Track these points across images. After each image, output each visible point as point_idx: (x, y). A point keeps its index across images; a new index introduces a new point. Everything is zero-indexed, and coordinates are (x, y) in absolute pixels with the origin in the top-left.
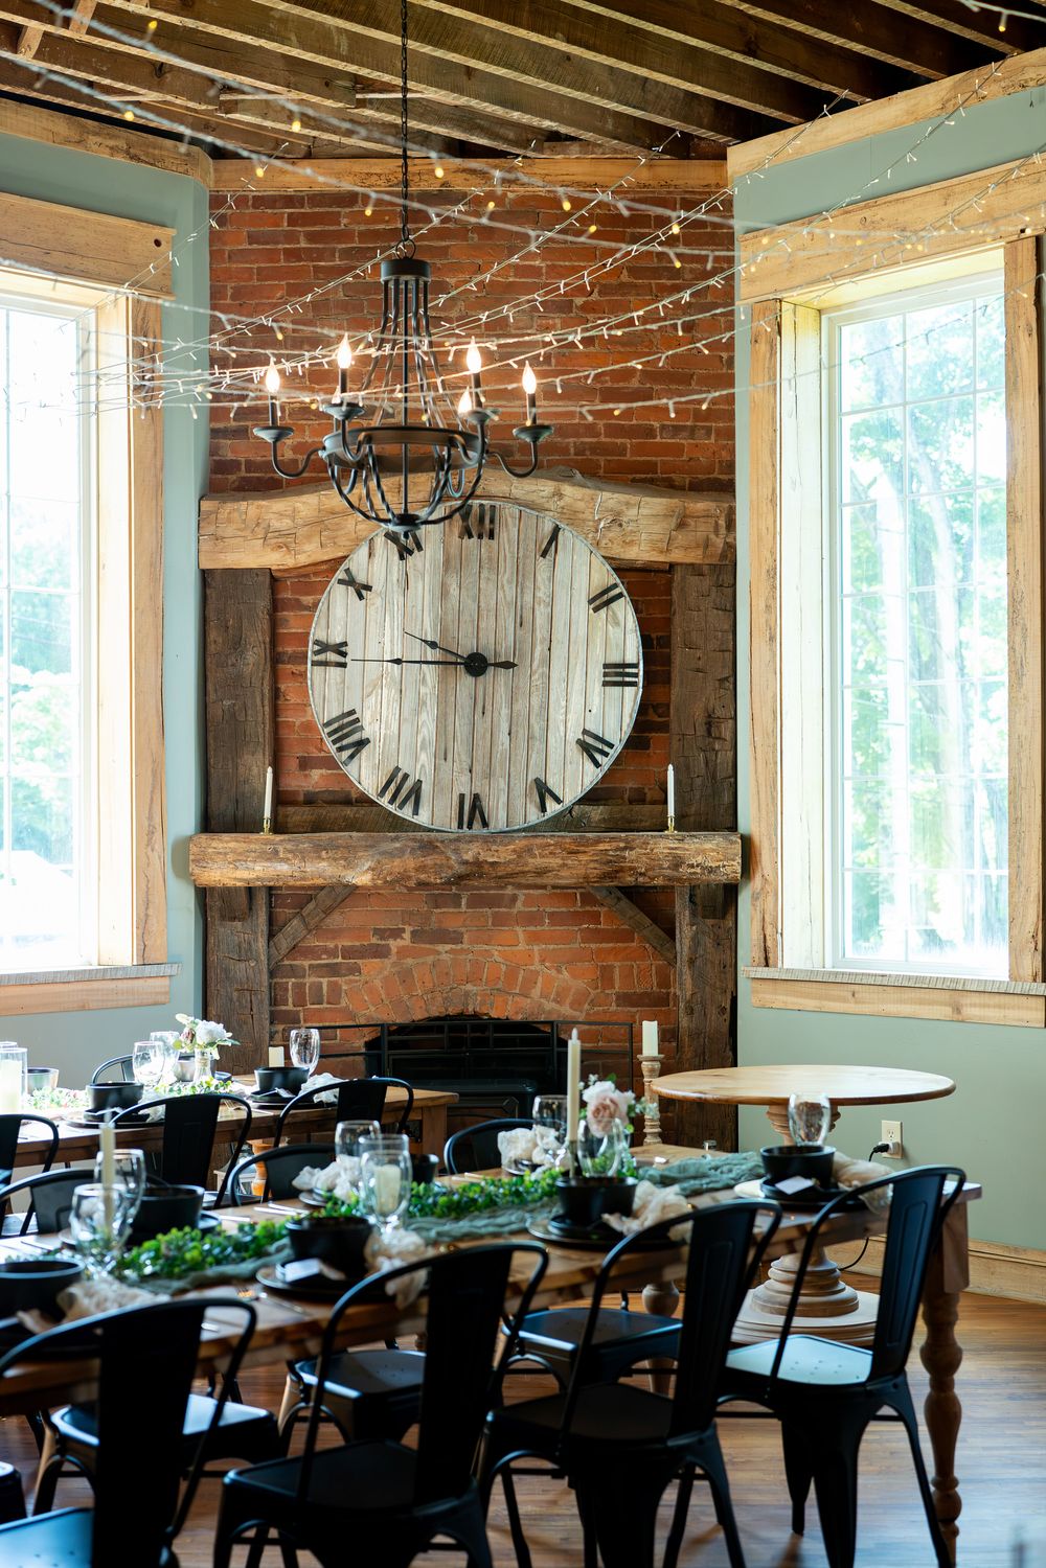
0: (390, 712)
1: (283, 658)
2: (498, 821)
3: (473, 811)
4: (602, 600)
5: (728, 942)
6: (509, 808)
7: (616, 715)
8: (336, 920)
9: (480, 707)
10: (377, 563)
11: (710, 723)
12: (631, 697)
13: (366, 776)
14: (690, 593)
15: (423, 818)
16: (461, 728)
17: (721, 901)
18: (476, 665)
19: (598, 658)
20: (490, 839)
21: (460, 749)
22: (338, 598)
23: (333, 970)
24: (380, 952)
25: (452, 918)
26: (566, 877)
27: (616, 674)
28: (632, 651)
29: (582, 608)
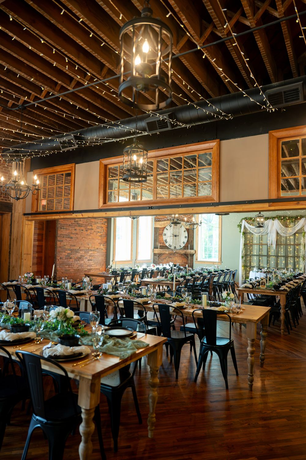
0: (169, 239)
1: (161, 234)
2: (177, 249)
3: (175, 248)
4: (185, 231)
5: (193, 258)
6: (178, 248)
7: (186, 240)
8: (162, 256)
9: (176, 239)
10: (168, 227)
11: (192, 241)
12: (187, 239)
13: (167, 245)
14: (190, 231)
15: (171, 248)
16: (174, 241)
17: (192, 255)
18: (176, 236)
19: (184, 236)
20: (177, 250)
21: (174, 243)
22: (165, 230)
23: (162, 260)
24: (166, 259)
25: (172, 256)
26: (182, 253)
27: (186, 237)
28: (187, 236)
29: (183, 232)
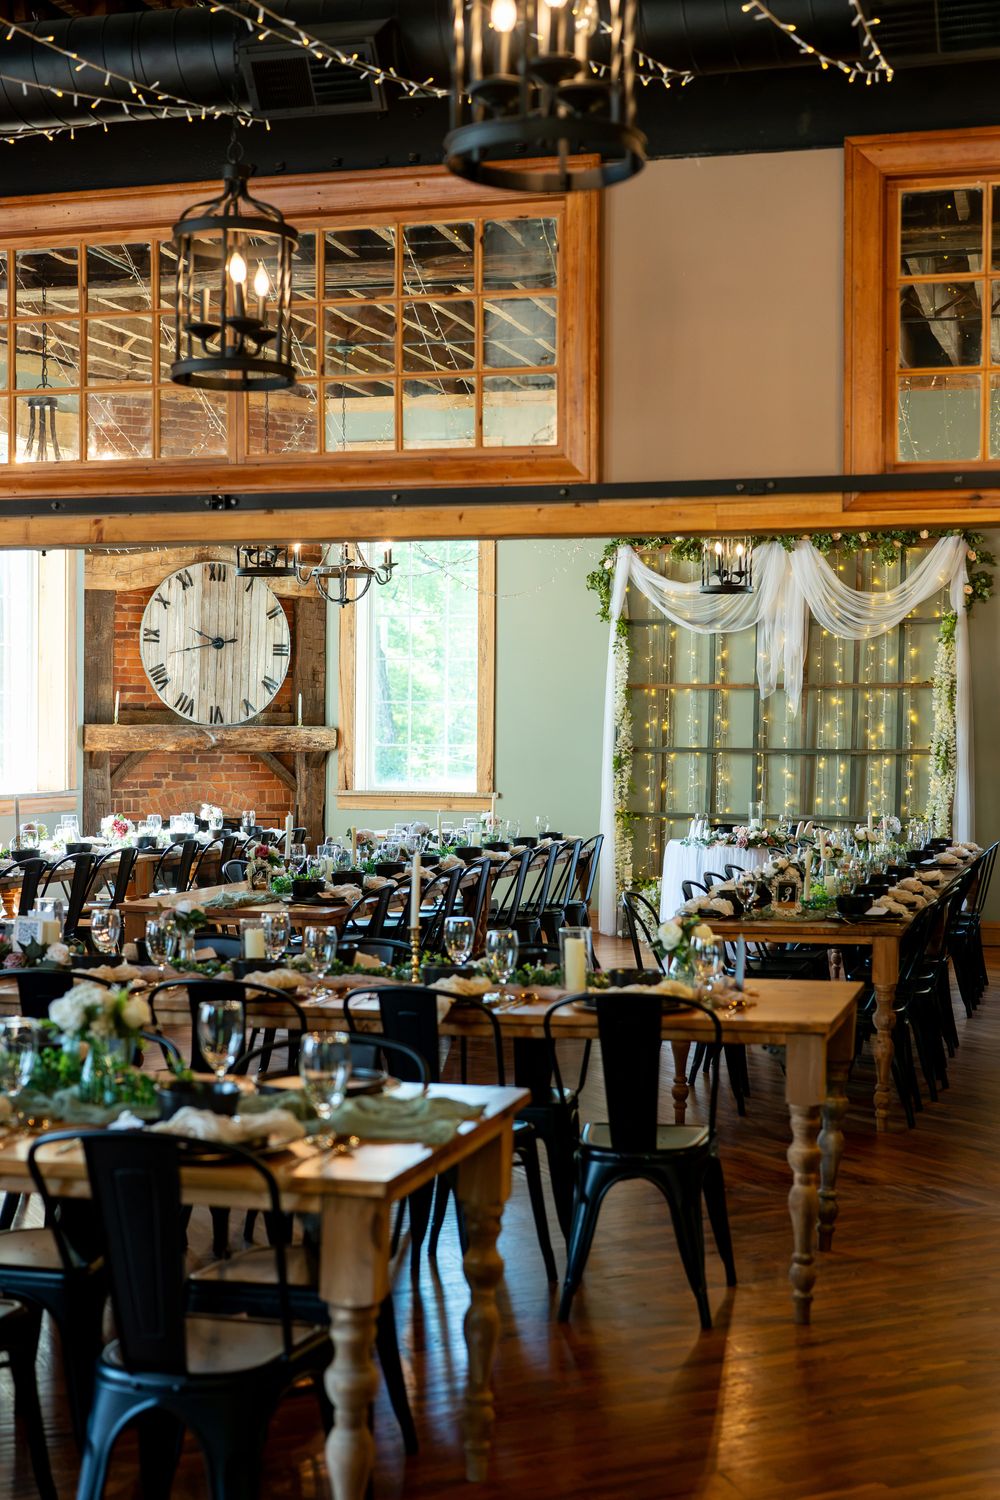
0: (178, 664)
1: (129, 633)
2: (228, 720)
3: (216, 714)
4: (272, 614)
5: (321, 779)
6: (233, 714)
7: (278, 668)
8: (138, 769)
9: (219, 664)
10: (171, 590)
11: (315, 673)
12: (285, 661)
13: (168, 697)
14: (306, 613)
15: (194, 718)
16: (210, 672)
17: (318, 760)
18: (219, 643)
19: (271, 642)
20: (227, 729)
21: (210, 684)
22: (154, 608)
23: (136, 794)
24: (158, 785)
25: (195, 767)
26: (260, 748)
27: (278, 649)
28: (286, 639)
29: (264, 618)
